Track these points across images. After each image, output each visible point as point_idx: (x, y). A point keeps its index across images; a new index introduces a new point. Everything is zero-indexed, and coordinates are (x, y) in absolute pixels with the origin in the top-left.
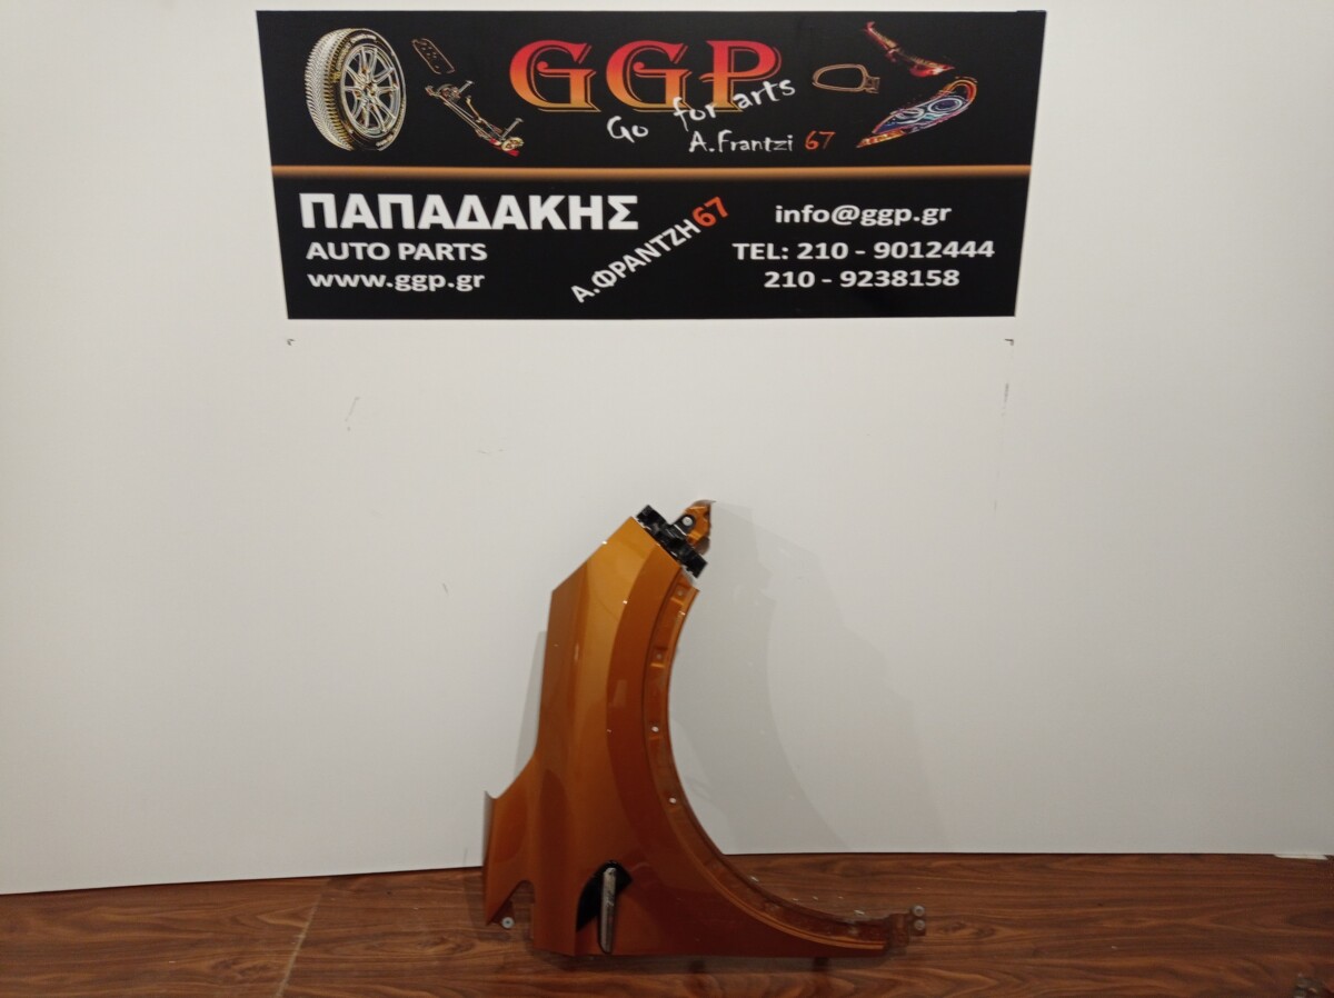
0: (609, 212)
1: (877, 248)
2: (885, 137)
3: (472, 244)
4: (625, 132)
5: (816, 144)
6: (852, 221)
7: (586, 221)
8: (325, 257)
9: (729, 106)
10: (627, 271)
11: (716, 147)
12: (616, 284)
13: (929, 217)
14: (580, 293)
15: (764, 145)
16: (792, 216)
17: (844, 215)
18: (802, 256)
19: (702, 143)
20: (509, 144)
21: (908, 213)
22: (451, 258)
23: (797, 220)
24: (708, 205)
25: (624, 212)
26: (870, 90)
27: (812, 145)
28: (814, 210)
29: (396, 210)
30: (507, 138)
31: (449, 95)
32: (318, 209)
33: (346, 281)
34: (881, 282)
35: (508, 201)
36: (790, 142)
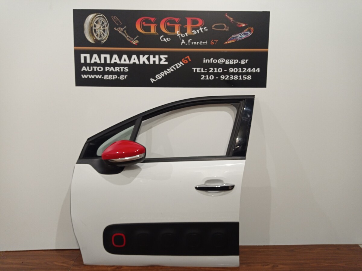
0: (160, 60)
1: (230, 69)
2: (231, 42)
3: (125, 67)
4: (165, 40)
5: (213, 43)
6: (223, 63)
7: (154, 62)
8: (86, 70)
9: (191, 33)
10: (165, 75)
11: (188, 44)
12: (162, 78)
13: (243, 62)
14: (152, 80)
15: (200, 43)
16: (208, 61)
17: (221, 61)
18: (210, 71)
19: (184, 42)
20: (135, 42)
21: (238, 61)
22: (119, 71)
23: (209, 62)
24: (186, 58)
25: (164, 60)
26: (227, 30)
27: (212, 43)
28: (213, 59)
29: (105, 58)
30: (135, 41)
31: (120, 30)
32: (85, 58)
33: (91, 76)
34: (231, 78)
35: (134, 56)
36: (207, 43)
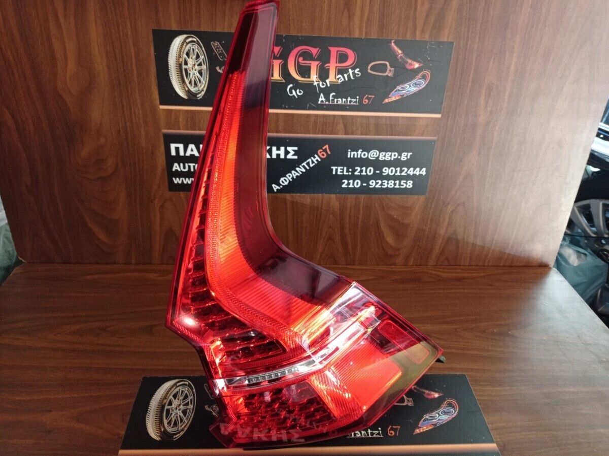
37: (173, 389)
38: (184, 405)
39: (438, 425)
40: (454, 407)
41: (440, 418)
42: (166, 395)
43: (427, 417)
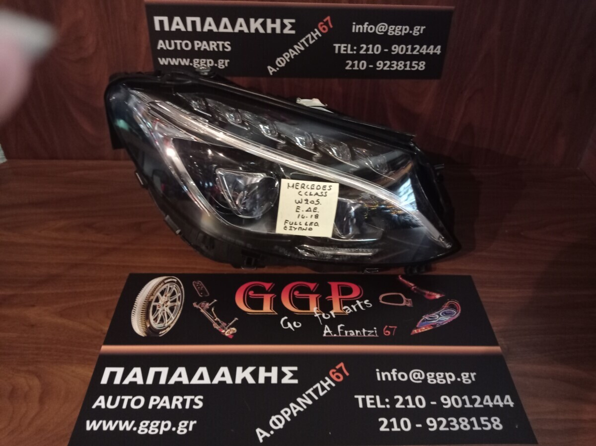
37: (160, 286)
38: (171, 302)
39: (438, 326)
40: (456, 309)
41: (440, 319)
42: (153, 292)
43: (426, 318)
